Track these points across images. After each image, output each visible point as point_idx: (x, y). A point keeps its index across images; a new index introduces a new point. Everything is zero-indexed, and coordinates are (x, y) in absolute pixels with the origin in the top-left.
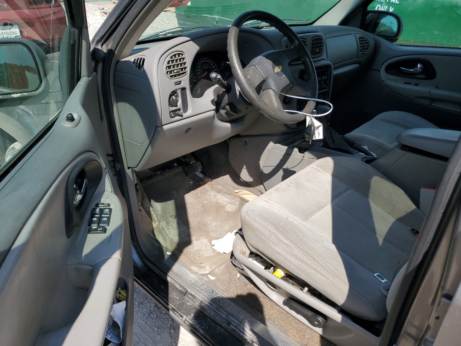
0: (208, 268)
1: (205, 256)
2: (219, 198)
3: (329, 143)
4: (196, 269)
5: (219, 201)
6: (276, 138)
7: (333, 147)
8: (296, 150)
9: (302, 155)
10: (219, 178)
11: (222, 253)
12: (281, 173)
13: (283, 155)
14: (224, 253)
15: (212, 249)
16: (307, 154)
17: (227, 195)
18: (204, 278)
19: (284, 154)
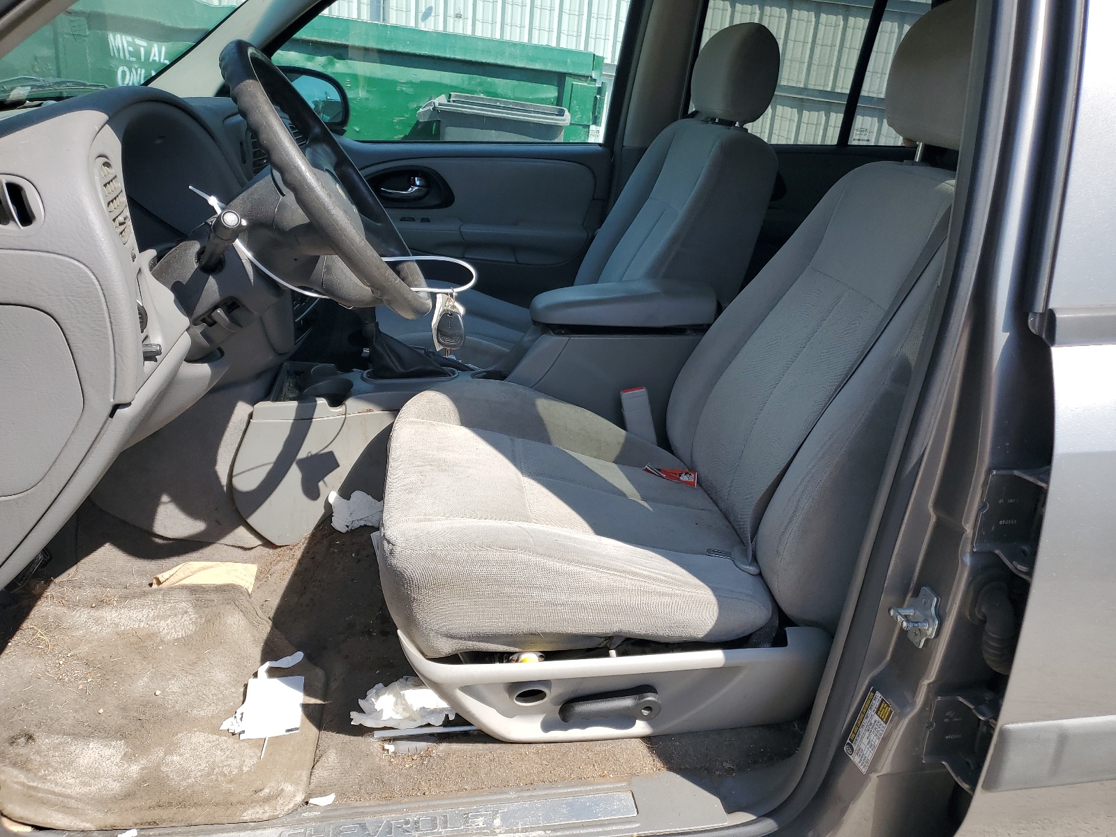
0: (289, 788)
1: (245, 769)
2: (117, 621)
3: (392, 365)
4: (261, 812)
5: (123, 628)
6: (248, 389)
7: (403, 370)
8: (322, 402)
9: (340, 409)
10: (74, 568)
11: (284, 733)
12: (294, 475)
13: (290, 425)
14: (288, 731)
15: (243, 744)
16: (351, 403)
17: (136, 601)
18: (305, 815)
19: (293, 423)
